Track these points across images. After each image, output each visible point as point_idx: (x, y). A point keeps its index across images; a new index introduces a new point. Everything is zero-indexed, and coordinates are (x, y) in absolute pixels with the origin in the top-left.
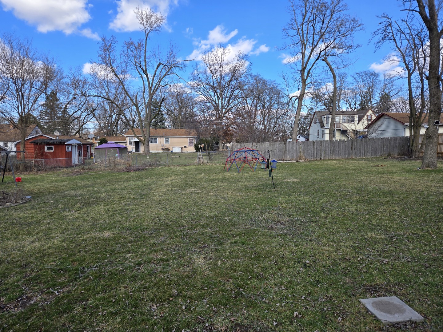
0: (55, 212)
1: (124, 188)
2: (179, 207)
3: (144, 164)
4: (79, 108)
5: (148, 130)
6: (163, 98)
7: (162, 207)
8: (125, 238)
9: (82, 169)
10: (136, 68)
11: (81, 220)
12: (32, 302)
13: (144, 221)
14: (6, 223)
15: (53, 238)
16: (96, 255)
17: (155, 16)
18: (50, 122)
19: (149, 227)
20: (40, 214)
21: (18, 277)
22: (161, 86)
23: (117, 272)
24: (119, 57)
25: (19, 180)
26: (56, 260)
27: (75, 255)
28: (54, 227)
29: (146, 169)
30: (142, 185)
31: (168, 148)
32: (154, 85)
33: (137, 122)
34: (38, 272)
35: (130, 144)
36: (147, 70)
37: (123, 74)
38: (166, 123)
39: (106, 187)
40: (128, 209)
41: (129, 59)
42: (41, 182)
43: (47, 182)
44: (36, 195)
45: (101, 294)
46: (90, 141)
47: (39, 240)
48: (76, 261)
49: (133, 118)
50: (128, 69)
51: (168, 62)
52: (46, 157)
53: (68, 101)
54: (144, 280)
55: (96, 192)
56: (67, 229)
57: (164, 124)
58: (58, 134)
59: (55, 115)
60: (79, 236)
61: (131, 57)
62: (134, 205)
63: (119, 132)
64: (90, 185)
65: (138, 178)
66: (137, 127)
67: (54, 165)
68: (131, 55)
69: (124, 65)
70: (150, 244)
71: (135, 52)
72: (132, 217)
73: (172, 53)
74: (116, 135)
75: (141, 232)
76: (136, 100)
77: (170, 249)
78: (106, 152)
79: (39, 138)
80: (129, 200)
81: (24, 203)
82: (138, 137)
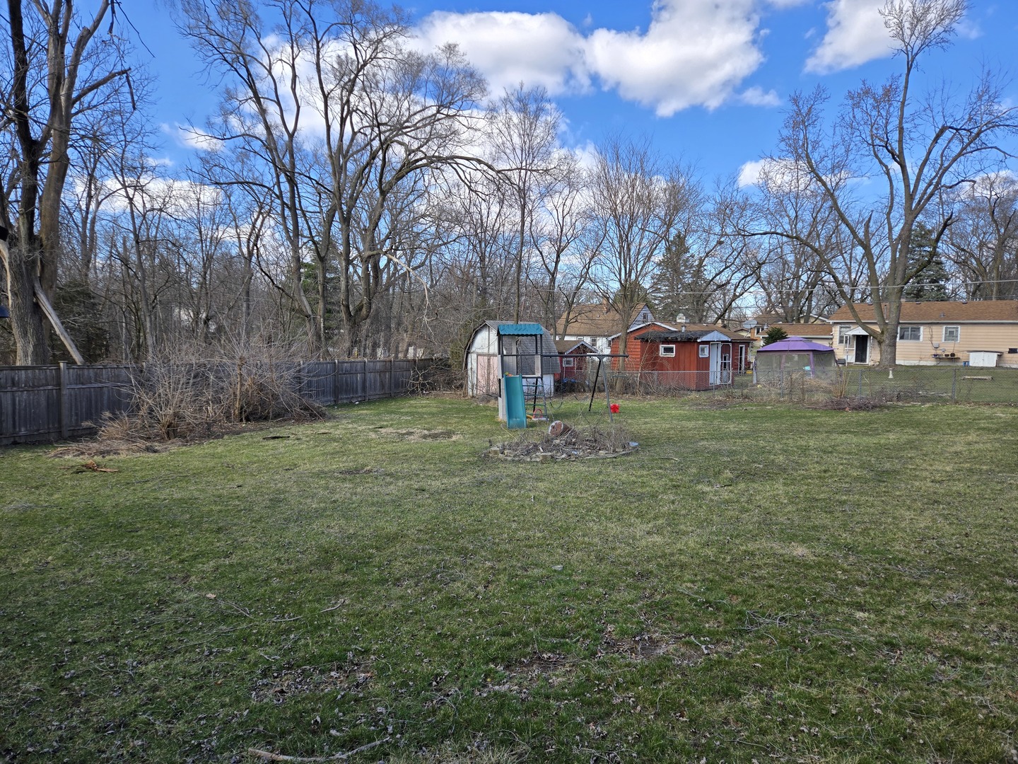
0: (682, 480)
1: (830, 449)
2: (1000, 520)
3: (882, 393)
4: (728, 264)
5: (894, 306)
6: (948, 220)
7: (946, 512)
8: (844, 571)
9: (728, 396)
10: (873, 154)
11: (736, 506)
12: (661, 652)
13: (893, 540)
14: (600, 487)
15: (685, 533)
16: (778, 592)
17: (939, 7)
18: (668, 297)
19: (909, 558)
20: (655, 480)
21: (631, 594)
22: (944, 186)
23: (834, 648)
24: (831, 132)
25: (615, 409)
26: (696, 581)
27: (732, 580)
28: (683, 512)
29: (888, 408)
30: (880, 447)
31: (953, 355)
32: (922, 186)
33: (861, 287)
34: (664, 594)
35: (841, 342)
36: (906, 152)
37: (836, 172)
38: (950, 286)
39: (785, 441)
40: (844, 502)
41: (857, 133)
42: (652, 417)
43: (663, 418)
44: (646, 442)
45: (802, 684)
46: (745, 334)
47: (659, 531)
48: (736, 593)
49: (853, 276)
50: (851, 157)
51: (970, 119)
52: (662, 367)
53: (707, 250)
54: (911, 689)
55: (763, 451)
56: (710, 522)
57: (944, 288)
58: (684, 321)
59: (680, 281)
60: (737, 542)
61: (861, 128)
62: (861, 494)
63: (814, 312)
64: (748, 433)
65: (866, 429)
66: (863, 300)
67: (673, 385)
68: (862, 123)
69: (841, 150)
70: (917, 601)
71: (874, 113)
72: (858, 523)
73: (987, 91)
74: (806, 321)
75: (887, 566)
76: (867, 232)
77: (982, 632)
78: (783, 361)
79: (650, 330)
80: (847, 480)
81: (628, 455)
82: (864, 326)
